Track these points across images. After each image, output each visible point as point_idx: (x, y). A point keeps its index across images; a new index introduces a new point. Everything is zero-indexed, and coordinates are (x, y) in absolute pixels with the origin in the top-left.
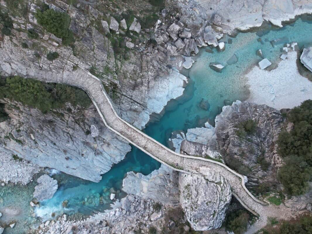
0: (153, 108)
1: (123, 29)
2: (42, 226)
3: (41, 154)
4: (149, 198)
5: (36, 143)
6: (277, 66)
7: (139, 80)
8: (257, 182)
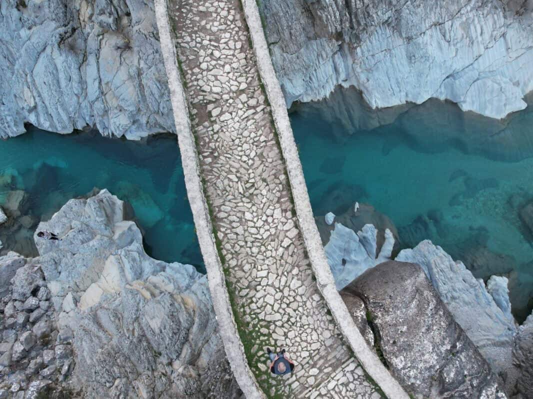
0: (369, 70)
4: (66, 342)
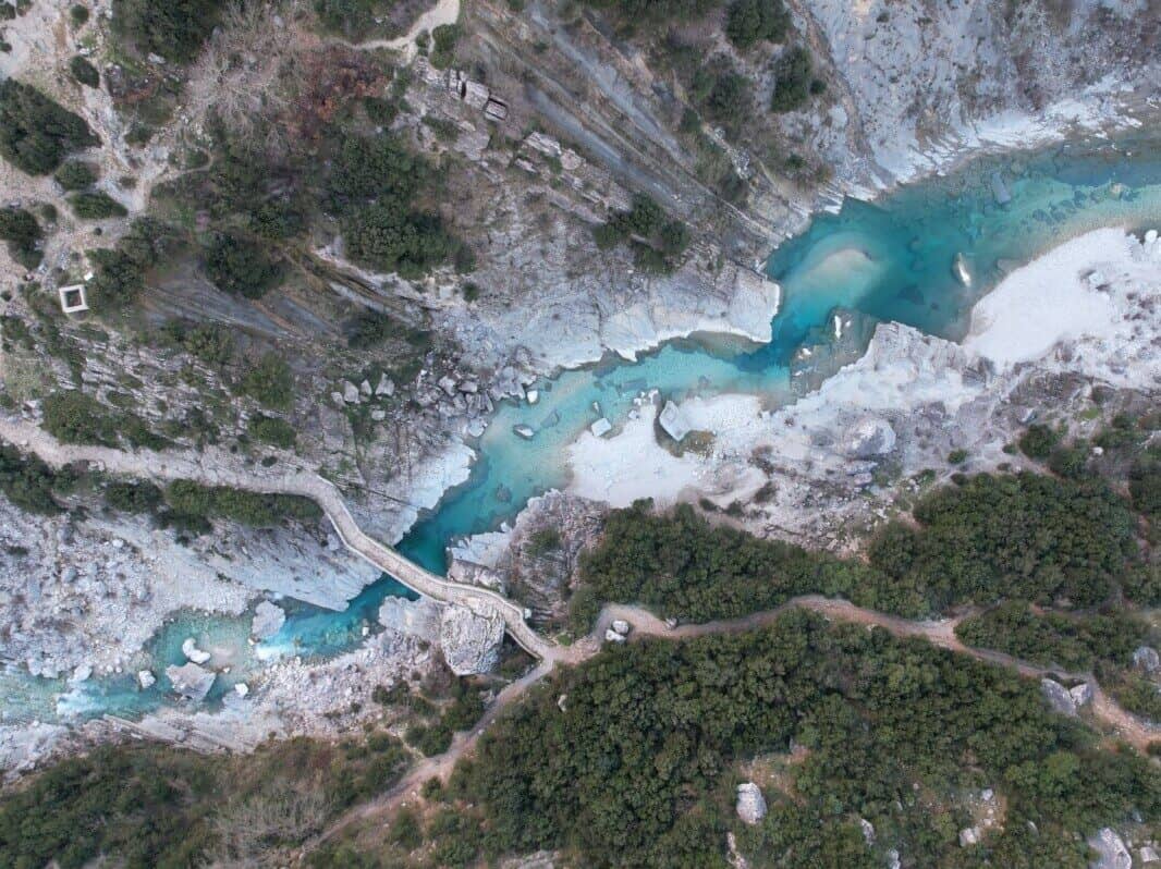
0: (421, 503)
1: (366, 395)
2: (267, 671)
3: (257, 573)
4: (413, 635)
5: (250, 558)
6: (621, 431)
7: (394, 468)
8: (551, 615)
